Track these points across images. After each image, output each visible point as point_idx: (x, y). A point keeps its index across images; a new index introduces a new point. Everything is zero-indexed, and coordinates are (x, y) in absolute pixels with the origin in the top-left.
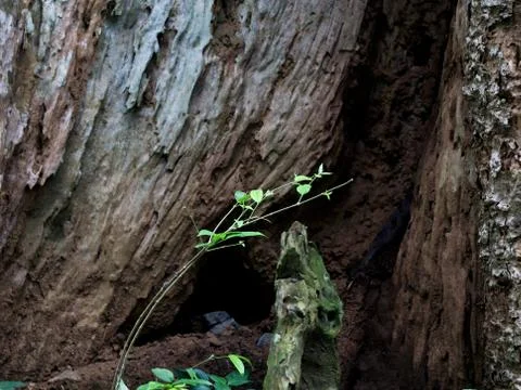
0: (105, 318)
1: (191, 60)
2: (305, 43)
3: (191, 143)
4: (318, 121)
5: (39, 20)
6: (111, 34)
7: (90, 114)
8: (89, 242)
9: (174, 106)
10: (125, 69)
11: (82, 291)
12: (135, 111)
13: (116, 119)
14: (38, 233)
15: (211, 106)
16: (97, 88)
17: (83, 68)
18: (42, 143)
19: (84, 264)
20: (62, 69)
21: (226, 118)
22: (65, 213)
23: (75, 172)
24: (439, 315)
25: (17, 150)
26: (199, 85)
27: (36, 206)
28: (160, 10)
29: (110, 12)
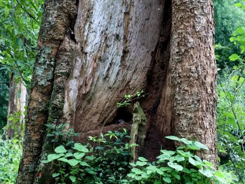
0: (98, 121)
1: (116, 69)
2: (139, 65)
3: (116, 86)
4: (142, 81)
5: (86, 60)
6: (100, 63)
7: (96, 79)
8: (95, 105)
9: (113, 78)
10: (103, 70)
11: (94, 115)
12: (105, 78)
13: (101, 80)
14: (85, 103)
15: (120, 78)
16: (97, 74)
17: (95, 70)
18: (86, 85)
19: (94, 110)
20: (90, 70)
21: (123, 80)
22: (90, 99)
23: (93, 91)
24: (166, 121)
25: (81, 87)
26: (118, 74)
27: (85, 97)
28: (110, 58)
29: (100, 59)
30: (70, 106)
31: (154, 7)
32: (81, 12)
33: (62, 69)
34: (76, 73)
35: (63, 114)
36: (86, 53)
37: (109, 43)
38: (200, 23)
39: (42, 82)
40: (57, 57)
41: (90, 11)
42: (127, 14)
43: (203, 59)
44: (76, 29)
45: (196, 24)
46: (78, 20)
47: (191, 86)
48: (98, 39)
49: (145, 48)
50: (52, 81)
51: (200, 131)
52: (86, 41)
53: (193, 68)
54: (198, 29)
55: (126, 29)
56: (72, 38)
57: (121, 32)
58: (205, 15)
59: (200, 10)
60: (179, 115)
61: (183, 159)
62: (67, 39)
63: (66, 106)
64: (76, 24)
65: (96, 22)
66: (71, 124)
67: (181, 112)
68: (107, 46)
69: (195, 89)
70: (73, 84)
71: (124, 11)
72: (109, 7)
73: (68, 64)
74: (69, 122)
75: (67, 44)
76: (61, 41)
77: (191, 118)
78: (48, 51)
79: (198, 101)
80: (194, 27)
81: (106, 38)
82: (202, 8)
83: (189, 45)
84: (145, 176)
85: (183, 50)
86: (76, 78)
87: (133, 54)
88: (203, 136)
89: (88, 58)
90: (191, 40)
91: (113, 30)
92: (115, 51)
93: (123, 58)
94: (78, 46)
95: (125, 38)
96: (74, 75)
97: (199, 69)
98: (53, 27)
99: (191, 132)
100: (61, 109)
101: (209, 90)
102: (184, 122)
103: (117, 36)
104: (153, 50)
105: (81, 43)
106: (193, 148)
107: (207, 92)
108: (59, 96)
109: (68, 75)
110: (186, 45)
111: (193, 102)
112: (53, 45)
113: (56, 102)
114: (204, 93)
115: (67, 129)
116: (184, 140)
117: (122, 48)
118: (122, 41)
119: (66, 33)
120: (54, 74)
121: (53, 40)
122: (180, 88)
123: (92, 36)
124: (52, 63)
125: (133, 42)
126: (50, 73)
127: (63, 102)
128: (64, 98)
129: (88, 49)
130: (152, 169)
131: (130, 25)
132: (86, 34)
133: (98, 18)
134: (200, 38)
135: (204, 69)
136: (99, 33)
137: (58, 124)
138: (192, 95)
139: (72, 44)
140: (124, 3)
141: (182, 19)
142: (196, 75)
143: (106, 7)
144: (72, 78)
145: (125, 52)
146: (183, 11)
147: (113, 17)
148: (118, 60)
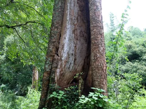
0: (67, 83)
1: (72, 65)
2: (80, 64)
3: (72, 70)
6: (67, 63)
7: (65, 69)
8: (65, 77)
9: (71, 68)
10: (68, 66)
11: (65, 81)
12: (68, 68)
14: (62, 77)
16: (66, 67)
18: (62, 71)
19: (65, 79)
20: (64, 66)
21: (74, 69)
22: (64, 75)
23: (64, 73)
25: (61, 71)
26: (73, 67)
27: (62, 75)
28: (70, 62)
30: (57, 78)
31: (84, 45)
32: (60, 46)
33: (55, 65)
34: (59, 67)
35: (55, 81)
36: (62, 60)
38: (101, 49)
39: (48, 70)
40: (53, 61)
41: (63, 46)
42: (75, 47)
43: (102, 61)
44: (58, 52)
46: (59, 49)
47: (99, 70)
48: (66, 55)
49: (82, 58)
50: (51, 69)
51: (102, 85)
52: (62, 56)
53: (99, 64)
54: (100, 51)
55: (75, 52)
56: (58, 55)
57: (74, 53)
58: (102, 47)
59: (101, 45)
60: (95, 80)
61: (98, 95)
62: (56, 55)
63: (56, 78)
65: (65, 49)
66: (58, 84)
67: (96, 79)
68: (69, 57)
69: (100, 71)
70: (58, 70)
71: (74, 46)
75: (56, 57)
76: (54, 56)
77: (99, 81)
78: (49, 59)
79: (101, 75)
80: (99, 50)
81: (69, 55)
82: (101, 44)
83: (98, 57)
84: (85, 102)
87: (78, 60)
88: (103, 87)
89: (63, 62)
90: (98, 55)
91: (71, 52)
92: (72, 59)
93: (74, 61)
94: (60, 58)
95: (75, 55)
97: (101, 64)
98: (51, 52)
99: (99, 86)
100: (54, 79)
101: (105, 72)
102: (97, 83)
103: (72, 54)
104: (84, 58)
105: (60, 57)
106: (100, 91)
109: (56, 67)
110: (96, 57)
111: (100, 76)
113: (52, 76)
114: (103, 73)
115: (56, 86)
116: (97, 89)
119: (55, 53)
120: (51, 67)
121: (51, 56)
122: (95, 71)
123: (64, 54)
124: (51, 63)
125: (78, 56)
126: (50, 67)
127: (55, 76)
128: (55, 75)
129: (63, 59)
132: (62, 53)
133: (66, 48)
134: (101, 54)
135: (103, 64)
136: (66, 53)
137: (53, 84)
138: (99, 73)
139: (58, 57)
140: (74, 43)
141: (95, 48)
142: (100, 66)
143: (68, 45)
144: (58, 68)
145: (75, 59)
146: (95, 45)
147: (71, 48)
148: (73, 62)
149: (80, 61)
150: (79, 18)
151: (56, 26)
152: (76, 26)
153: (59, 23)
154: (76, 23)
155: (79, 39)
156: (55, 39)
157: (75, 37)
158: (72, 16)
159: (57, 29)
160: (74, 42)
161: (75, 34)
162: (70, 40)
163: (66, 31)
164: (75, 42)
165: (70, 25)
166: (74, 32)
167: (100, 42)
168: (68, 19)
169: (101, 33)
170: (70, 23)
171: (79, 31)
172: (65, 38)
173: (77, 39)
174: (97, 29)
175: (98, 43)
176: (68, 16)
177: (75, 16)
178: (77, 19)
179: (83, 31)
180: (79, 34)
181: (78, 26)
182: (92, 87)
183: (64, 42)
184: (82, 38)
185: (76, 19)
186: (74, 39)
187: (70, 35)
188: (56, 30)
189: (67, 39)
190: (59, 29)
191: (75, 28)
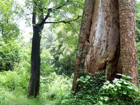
0: (98, 68)
1: (104, 51)
2: (112, 50)
3: (104, 57)
4: (113, 55)
5: (93, 48)
6: (99, 50)
7: (97, 55)
8: (97, 63)
10: (99, 52)
11: (97, 66)
12: (100, 54)
13: (99, 55)
14: (93, 62)
15: (105, 54)
16: (97, 53)
18: (93, 57)
20: (95, 52)
21: (106, 55)
22: (95, 61)
23: (96, 59)
25: (92, 57)
26: (104, 53)
27: (93, 60)
28: (102, 48)
29: (98, 48)
30: (87, 63)
31: (117, 31)
32: (91, 33)
33: (85, 51)
34: (90, 52)
35: (84, 66)
36: (93, 46)
37: (101, 43)
38: (129, 33)
39: (79, 56)
40: (83, 47)
41: (94, 33)
42: (108, 33)
43: (131, 46)
44: (90, 38)
45: (128, 34)
46: (90, 36)
47: (126, 56)
48: (97, 42)
49: (114, 44)
50: (82, 55)
51: (130, 72)
52: (93, 43)
53: (127, 49)
54: (129, 36)
55: (107, 38)
56: (88, 41)
57: (106, 39)
58: (131, 31)
59: (129, 29)
62: (86, 42)
64: (90, 37)
67: (123, 65)
68: (101, 44)
69: (128, 57)
70: (88, 56)
71: (106, 32)
72: (101, 31)
73: (86, 50)
74: (86, 68)
75: (86, 43)
76: (84, 42)
77: (126, 67)
78: (80, 46)
79: (129, 61)
80: (127, 35)
81: (100, 41)
82: (130, 28)
83: (126, 42)
85: (123, 43)
86: (89, 54)
87: (110, 46)
88: (131, 74)
89: (94, 48)
90: (126, 40)
91: (103, 39)
92: (103, 46)
93: (106, 48)
94: (90, 44)
95: (107, 41)
96: (89, 53)
97: (129, 50)
98: (82, 38)
99: (127, 72)
100: (84, 64)
102: (124, 69)
103: (104, 41)
105: (92, 43)
106: (127, 78)
107: (133, 58)
108: (83, 60)
109: (86, 53)
110: (124, 41)
111: (127, 62)
112: (82, 44)
113: (82, 62)
114: (132, 58)
115: (86, 71)
116: (123, 75)
117: (106, 44)
118: (106, 42)
119: (86, 40)
121: (82, 42)
122: (123, 57)
123: (95, 41)
124: (81, 49)
125: (110, 42)
126: (81, 53)
127: (84, 62)
128: (85, 61)
129: (94, 45)
130: (110, 85)
131: (109, 37)
132: (93, 40)
133: (97, 35)
134: (130, 39)
135: (131, 50)
136: (98, 40)
137: (82, 69)
138: (127, 59)
139: (88, 43)
140: (107, 30)
141: (123, 33)
142: (128, 52)
143: (100, 31)
144: (88, 54)
145: (107, 46)
146: (123, 30)
147: (103, 34)
148: (104, 48)
149: (112, 48)
150: (112, 4)
151: (87, 13)
152: (109, 13)
153: (89, 10)
154: (108, 10)
155: (111, 25)
156: (85, 26)
157: (107, 24)
158: (104, 3)
159: (88, 16)
160: (106, 28)
161: (108, 20)
162: (102, 26)
163: (97, 18)
164: (108, 28)
165: (102, 12)
166: (106, 18)
167: (129, 26)
168: (100, 6)
169: (129, 16)
170: (102, 10)
171: (111, 18)
172: (97, 25)
173: (110, 26)
174: (125, 13)
175: (126, 27)
176: (100, 3)
177: (107, 3)
178: (110, 5)
179: (115, 17)
180: (111, 21)
181: (110, 13)
182: (118, 73)
183: (96, 29)
184: (115, 24)
185: (108, 6)
186: (106, 26)
187: (102, 22)
188: (86, 17)
189: (99, 26)
190: (89, 16)
191: (107, 15)
